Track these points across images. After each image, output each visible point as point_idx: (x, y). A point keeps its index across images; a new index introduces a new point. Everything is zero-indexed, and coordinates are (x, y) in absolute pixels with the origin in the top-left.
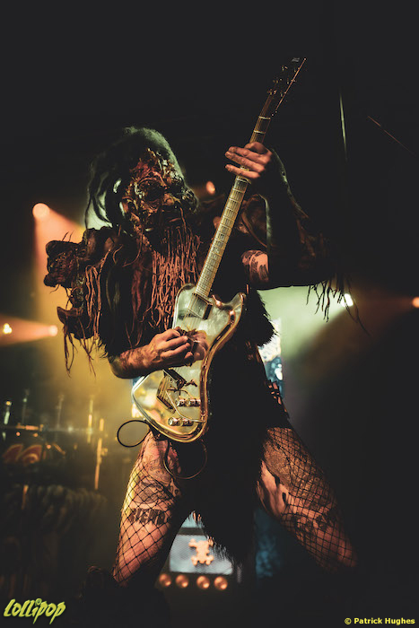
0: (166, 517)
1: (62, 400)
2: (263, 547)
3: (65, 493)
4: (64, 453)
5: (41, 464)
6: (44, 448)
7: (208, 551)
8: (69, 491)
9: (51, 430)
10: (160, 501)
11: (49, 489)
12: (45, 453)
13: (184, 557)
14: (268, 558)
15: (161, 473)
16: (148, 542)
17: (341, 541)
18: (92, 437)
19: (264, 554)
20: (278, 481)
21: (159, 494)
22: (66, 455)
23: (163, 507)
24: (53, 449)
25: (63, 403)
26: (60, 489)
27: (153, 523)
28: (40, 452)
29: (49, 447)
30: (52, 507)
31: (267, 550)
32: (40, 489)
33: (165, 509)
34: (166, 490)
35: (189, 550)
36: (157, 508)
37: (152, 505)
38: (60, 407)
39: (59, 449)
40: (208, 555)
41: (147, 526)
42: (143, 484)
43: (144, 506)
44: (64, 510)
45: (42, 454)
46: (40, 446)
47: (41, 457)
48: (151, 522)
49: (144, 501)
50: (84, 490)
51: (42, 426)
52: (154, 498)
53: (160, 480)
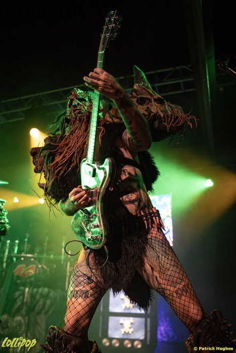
0: (90, 294)
1: (47, 240)
2: (161, 324)
3: (49, 292)
4: (48, 269)
5: (35, 276)
6: (37, 267)
7: (130, 326)
8: (51, 291)
9: (40, 257)
10: (85, 285)
11: (40, 290)
12: (38, 270)
13: (117, 329)
14: (164, 330)
15: (86, 269)
16: (79, 308)
17: (191, 304)
18: (64, 260)
19: (162, 328)
20: (152, 269)
21: (85, 281)
22: (49, 270)
23: (88, 288)
24: (42, 268)
25: (48, 241)
26: (46, 290)
27: (82, 298)
28: (35, 269)
29: (40, 266)
30: (42, 300)
31: (163, 325)
32: (35, 290)
33: (89, 289)
34: (89, 278)
35: (119, 325)
36: (84, 289)
37: (81, 288)
38: (46, 244)
39: (45, 267)
40: (130, 328)
41: (78, 300)
42: (77, 276)
43: (77, 289)
44: (48, 302)
45: (36, 270)
46: (35, 266)
47: (36, 272)
48: (80, 297)
49: (77, 286)
50: (60, 291)
51: (36, 254)
52: (83, 283)
53: (85, 273)
